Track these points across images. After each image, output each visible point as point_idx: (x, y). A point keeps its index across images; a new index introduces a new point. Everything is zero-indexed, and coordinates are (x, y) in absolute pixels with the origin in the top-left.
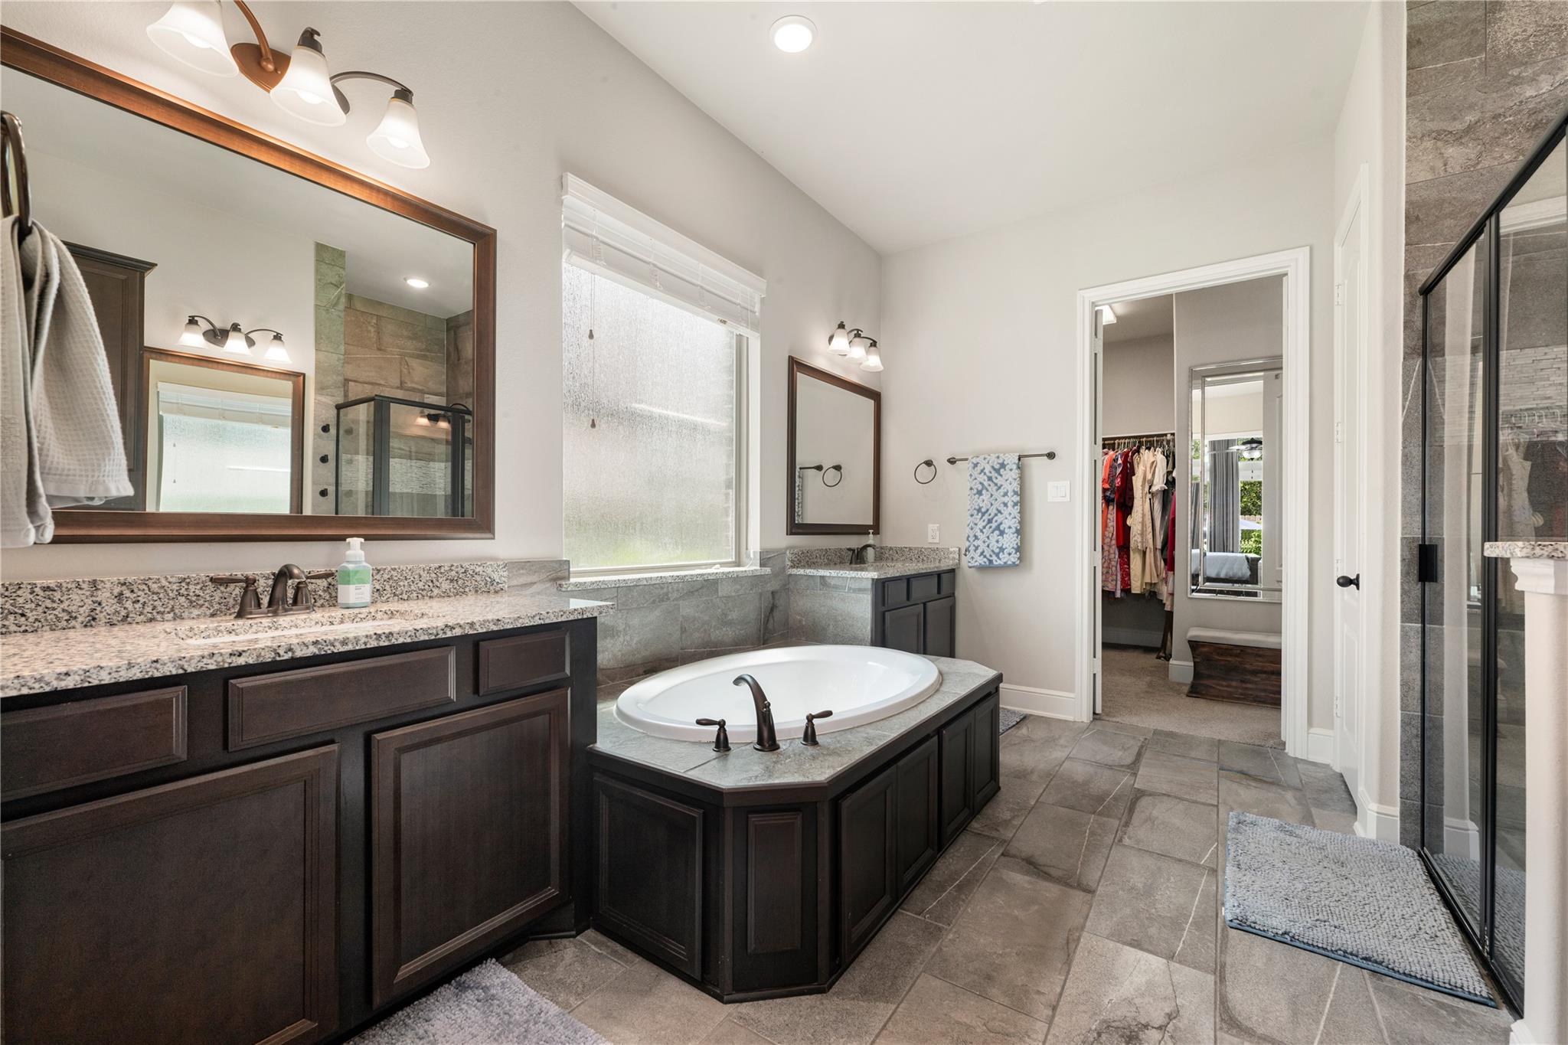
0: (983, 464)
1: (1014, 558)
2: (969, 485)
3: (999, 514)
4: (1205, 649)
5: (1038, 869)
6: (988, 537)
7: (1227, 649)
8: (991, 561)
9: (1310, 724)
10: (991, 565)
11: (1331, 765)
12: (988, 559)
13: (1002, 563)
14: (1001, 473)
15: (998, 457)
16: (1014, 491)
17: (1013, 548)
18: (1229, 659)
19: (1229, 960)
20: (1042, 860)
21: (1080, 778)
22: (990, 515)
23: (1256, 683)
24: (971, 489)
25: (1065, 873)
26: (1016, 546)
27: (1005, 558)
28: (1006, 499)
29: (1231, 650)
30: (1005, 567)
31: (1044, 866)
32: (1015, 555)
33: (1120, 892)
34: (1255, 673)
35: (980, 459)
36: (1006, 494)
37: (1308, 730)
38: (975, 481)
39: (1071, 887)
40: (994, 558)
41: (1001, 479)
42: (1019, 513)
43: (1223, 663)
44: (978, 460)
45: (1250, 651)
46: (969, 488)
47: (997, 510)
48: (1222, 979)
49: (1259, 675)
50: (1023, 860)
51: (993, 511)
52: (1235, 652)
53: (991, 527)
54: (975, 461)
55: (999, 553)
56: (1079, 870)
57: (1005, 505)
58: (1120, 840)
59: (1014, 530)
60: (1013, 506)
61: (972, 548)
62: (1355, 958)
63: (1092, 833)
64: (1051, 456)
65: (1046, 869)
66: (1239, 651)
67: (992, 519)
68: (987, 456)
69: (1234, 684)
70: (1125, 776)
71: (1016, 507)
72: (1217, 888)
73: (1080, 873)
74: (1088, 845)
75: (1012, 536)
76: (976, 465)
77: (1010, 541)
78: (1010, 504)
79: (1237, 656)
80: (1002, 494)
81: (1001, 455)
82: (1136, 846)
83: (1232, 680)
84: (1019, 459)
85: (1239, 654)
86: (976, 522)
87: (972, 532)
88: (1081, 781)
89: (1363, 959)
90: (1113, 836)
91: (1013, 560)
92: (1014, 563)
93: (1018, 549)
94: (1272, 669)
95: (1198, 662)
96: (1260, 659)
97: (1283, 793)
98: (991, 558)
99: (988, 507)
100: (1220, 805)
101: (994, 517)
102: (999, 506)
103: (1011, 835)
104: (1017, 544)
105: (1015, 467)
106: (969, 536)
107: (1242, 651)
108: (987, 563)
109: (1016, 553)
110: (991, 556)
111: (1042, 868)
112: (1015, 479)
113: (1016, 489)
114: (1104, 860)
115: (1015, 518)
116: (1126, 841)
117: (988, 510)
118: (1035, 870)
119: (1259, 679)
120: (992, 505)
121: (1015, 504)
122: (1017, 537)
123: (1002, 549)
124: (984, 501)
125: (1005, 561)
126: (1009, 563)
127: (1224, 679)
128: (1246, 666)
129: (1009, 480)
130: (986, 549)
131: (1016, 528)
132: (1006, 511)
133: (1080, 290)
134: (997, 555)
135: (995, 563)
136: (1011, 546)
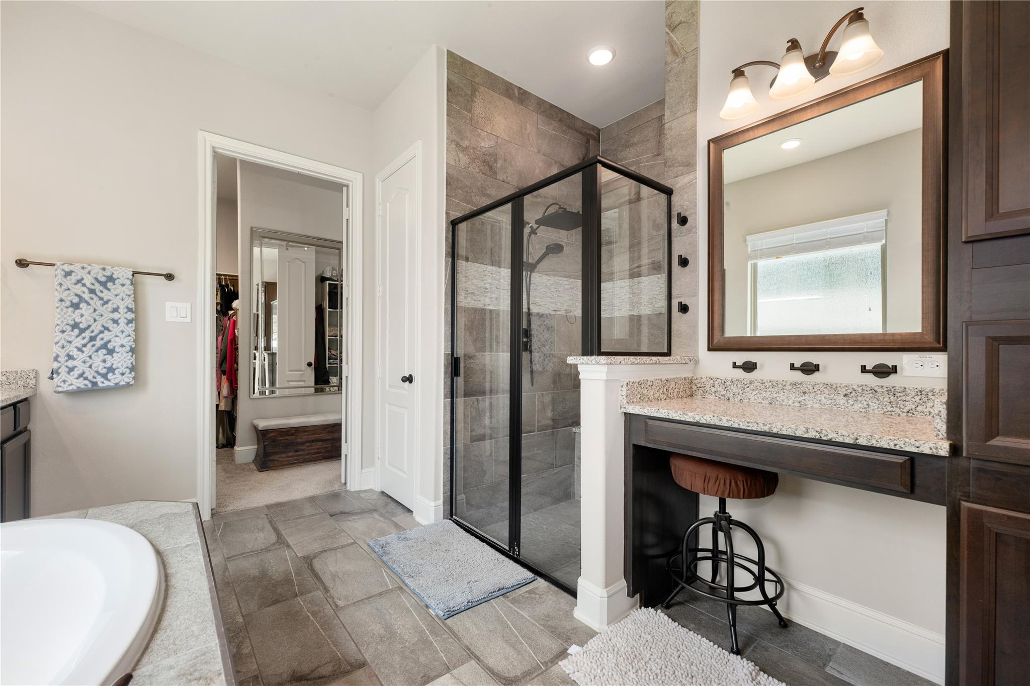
0: (79, 274)
1: (128, 378)
2: (58, 296)
3: (106, 332)
4: (272, 434)
5: (310, 679)
6: (90, 357)
7: (287, 431)
8: (94, 384)
9: (362, 468)
10: (95, 388)
11: (373, 489)
12: (90, 381)
13: (112, 384)
14: (109, 287)
15: (104, 269)
16: (127, 308)
17: (127, 367)
18: (288, 438)
19: (466, 642)
20: (305, 669)
21: (255, 572)
22: (93, 332)
23: (303, 450)
24: (62, 300)
25: (333, 664)
26: (130, 366)
27: (115, 379)
28: (116, 316)
29: (289, 431)
30: (117, 388)
31: (312, 671)
32: (130, 375)
33: (379, 647)
34: (303, 444)
35: (76, 268)
36: (115, 310)
37: (361, 471)
38: (68, 292)
39: (347, 673)
40: (99, 379)
41: (109, 293)
42: (134, 331)
43: (283, 441)
44: (71, 268)
45: (301, 429)
46: (58, 298)
47: (103, 326)
48: (478, 658)
49: (305, 444)
50: (290, 681)
51: (97, 328)
52: (291, 432)
53: (94, 346)
54: (67, 268)
55: (107, 374)
56: (338, 653)
57: (115, 322)
58: (337, 606)
59: (128, 348)
60: (127, 324)
61: (63, 370)
62: (495, 593)
63: (314, 614)
64: (170, 277)
65: (316, 674)
66: (294, 431)
67: (96, 336)
68: (86, 266)
69: (290, 454)
70: (285, 552)
71: (130, 325)
72: (414, 599)
73: (342, 655)
74: (322, 626)
75: (125, 355)
76: (68, 274)
77: (122, 360)
78: (122, 322)
79: (292, 434)
80: (110, 309)
81: (108, 267)
82: (349, 603)
83: (289, 452)
84: (133, 275)
85: (294, 433)
86: (70, 339)
87: (63, 351)
88: (257, 574)
89: (498, 590)
90: (328, 604)
91: (127, 380)
92: (128, 383)
93: (133, 369)
94: (313, 439)
95: (266, 445)
96: (306, 434)
97: (373, 516)
98: (95, 380)
99: (90, 323)
100: (356, 541)
101: (98, 335)
102: (106, 322)
103: (256, 666)
104: (132, 363)
105: (128, 282)
106: (58, 356)
107: (296, 430)
108: (90, 385)
109: (130, 373)
110: (94, 377)
111: (312, 676)
112: (129, 296)
113: (130, 306)
114: (344, 630)
115: (129, 336)
116: (341, 603)
117: (89, 326)
118: (309, 682)
119: (305, 447)
120: (95, 320)
121: (130, 322)
122: (132, 356)
123: (111, 370)
124: (85, 316)
125: (116, 381)
126: (122, 383)
127: (284, 453)
128: (298, 440)
129: (119, 293)
130: (87, 370)
131: (131, 347)
132: (115, 329)
133: (201, 130)
134: (105, 376)
135: (100, 385)
136: (125, 365)
